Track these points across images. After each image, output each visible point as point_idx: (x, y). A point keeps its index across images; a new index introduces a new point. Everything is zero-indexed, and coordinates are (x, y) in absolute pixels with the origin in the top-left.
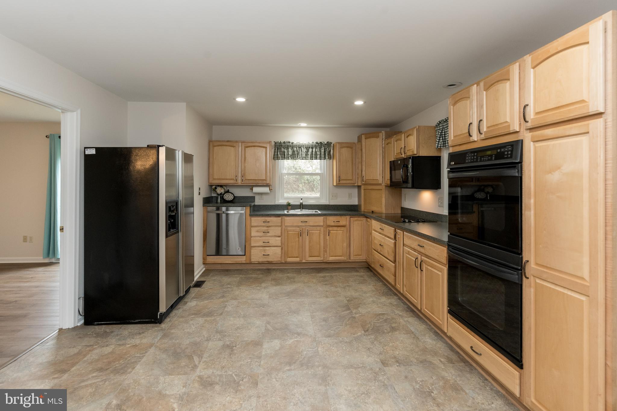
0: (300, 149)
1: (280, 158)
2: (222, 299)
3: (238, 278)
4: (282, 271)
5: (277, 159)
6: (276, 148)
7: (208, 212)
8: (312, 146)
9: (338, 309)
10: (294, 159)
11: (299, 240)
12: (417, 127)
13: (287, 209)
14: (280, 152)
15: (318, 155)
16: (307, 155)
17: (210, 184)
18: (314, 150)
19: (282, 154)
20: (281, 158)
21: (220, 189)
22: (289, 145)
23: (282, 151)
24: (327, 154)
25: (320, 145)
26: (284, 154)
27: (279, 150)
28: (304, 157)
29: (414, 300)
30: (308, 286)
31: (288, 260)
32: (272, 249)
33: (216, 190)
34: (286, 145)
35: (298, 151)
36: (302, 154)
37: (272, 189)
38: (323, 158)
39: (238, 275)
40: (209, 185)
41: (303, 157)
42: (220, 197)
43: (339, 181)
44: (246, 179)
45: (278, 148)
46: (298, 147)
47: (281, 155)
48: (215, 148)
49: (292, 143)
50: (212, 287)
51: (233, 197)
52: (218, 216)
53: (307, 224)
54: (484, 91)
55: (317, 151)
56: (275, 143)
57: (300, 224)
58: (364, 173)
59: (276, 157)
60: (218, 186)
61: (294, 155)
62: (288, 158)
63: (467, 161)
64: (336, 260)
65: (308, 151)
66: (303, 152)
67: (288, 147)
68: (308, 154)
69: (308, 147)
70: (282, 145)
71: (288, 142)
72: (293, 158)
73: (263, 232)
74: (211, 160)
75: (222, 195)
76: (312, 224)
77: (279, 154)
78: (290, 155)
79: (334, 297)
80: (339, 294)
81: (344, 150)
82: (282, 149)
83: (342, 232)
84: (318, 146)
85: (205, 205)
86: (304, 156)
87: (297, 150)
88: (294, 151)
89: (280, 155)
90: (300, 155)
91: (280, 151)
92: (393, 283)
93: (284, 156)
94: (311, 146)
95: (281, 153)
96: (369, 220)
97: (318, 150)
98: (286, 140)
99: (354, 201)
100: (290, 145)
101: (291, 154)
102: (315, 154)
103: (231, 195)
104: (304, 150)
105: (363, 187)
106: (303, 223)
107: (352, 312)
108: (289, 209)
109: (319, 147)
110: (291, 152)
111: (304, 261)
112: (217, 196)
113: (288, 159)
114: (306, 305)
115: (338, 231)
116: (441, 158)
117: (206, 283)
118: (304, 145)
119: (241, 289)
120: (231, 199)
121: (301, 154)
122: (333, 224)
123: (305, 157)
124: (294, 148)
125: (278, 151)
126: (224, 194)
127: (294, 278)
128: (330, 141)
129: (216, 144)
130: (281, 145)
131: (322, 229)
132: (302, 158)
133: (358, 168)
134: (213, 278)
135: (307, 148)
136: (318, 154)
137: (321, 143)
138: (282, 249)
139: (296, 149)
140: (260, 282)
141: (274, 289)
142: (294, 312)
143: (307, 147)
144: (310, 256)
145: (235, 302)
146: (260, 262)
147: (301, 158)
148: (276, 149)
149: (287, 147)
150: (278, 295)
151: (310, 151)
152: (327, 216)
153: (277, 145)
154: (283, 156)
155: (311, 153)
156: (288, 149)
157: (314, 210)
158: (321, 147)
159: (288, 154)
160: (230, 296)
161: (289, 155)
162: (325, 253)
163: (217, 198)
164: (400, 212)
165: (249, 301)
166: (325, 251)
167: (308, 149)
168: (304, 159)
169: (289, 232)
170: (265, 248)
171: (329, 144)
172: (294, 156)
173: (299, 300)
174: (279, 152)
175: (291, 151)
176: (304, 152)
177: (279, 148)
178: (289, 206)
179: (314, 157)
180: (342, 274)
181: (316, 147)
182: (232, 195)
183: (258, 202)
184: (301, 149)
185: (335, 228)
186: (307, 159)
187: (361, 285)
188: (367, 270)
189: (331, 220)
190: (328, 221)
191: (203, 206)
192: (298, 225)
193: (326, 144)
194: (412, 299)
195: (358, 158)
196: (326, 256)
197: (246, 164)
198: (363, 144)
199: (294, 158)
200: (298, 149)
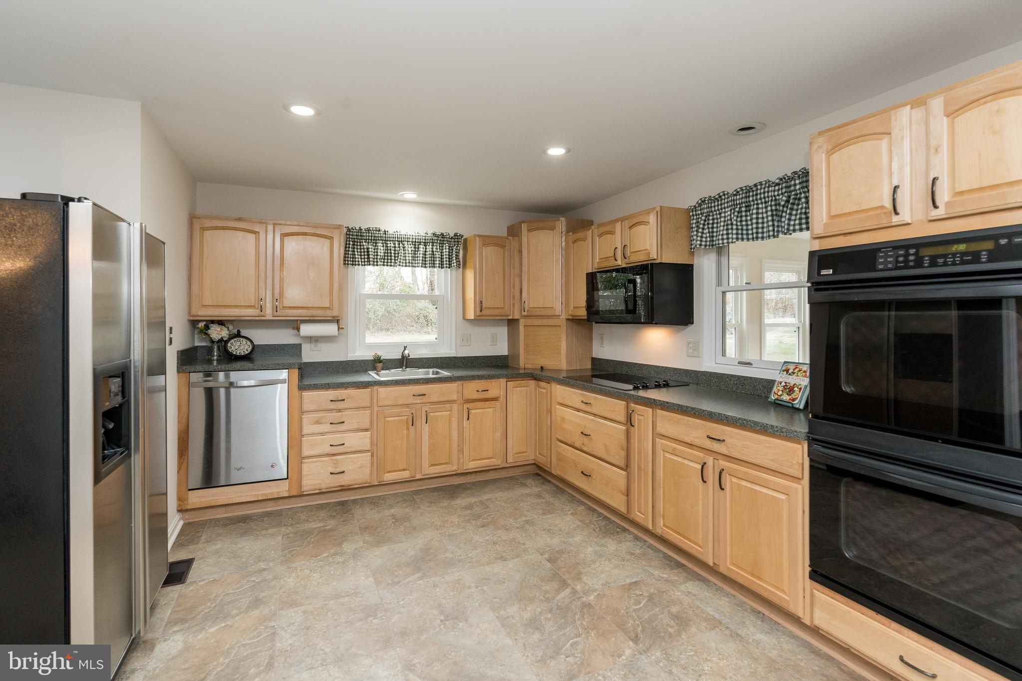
0: (401, 245)
1: (359, 261)
2: (256, 613)
3: (280, 538)
4: (373, 502)
5: (353, 265)
6: (350, 241)
7: (189, 385)
8: (425, 239)
9: (544, 588)
10: (387, 265)
11: (408, 434)
12: (658, 209)
13: (374, 369)
14: (359, 250)
15: (438, 259)
16: (414, 257)
17: (192, 318)
18: (429, 248)
19: (363, 254)
20: (360, 263)
21: (219, 329)
22: (378, 237)
23: (364, 249)
24: (454, 258)
25: (440, 239)
26: (368, 255)
27: (357, 245)
28: (409, 263)
29: (693, 547)
30: (449, 536)
31: (385, 479)
32: (350, 458)
33: (209, 331)
34: (372, 236)
35: (396, 249)
36: (406, 256)
37: (343, 328)
38: (446, 264)
39: (275, 530)
40: (188, 320)
41: (407, 261)
42: (219, 347)
43: (481, 311)
44: (283, 307)
45: (354, 241)
46: (398, 241)
47: (361, 255)
48: (207, 234)
49: (385, 231)
50: (216, 577)
51: (251, 348)
52: (210, 394)
53: (425, 399)
54: (945, 116)
55: (434, 250)
56: (349, 230)
57: (411, 400)
58: (524, 294)
59: (349, 260)
60: (213, 322)
61: (388, 256)
62: (377, 262)
63: (881, 267)
64: (483, 467)
65: (417, 249)
66: (408, 251)
67: (376, 240)
68: (417, 257)
69: (418, 242)
70: (364, 236)
71: (376, 230)
72: (385, 264)
73: (331, 423)
74: (196, 260)
75: (223, 343)
76: (435, 400)
77: (356, 253)
78: (381, 256)
79: (517, 557)
80: (523, 547)
81: (489, 251)
82: (364, 244)
83: (493, 411)
84: (438, 240)
85: (184, 367)
86: (409, 260)
87: (395, 247)
88: (389, 248)
89: (358, 255)
90: (402, 258)
91: (359, 247)
92: (623, 509)
93: (369, 258)
94: (423, 241)
95: (361, 252)
96: (543, 384)
97: (437, 249)
98: (373, 225)
99: (502, 349)
100: (381, 237)
101: (382, 254)
102: (432, 257)
103: (244, 343)
104: (409, 248)
105: (522, 322)
106: (417, 397)
107: (574, 592)
108: (378, 369)
109: (440, 244)
110: (382, 251)
111: (418, 476)
112: (209, 345)
113: (377, 265)
114: (472, 590)
115: (485, 410)
116: (694, 267)
117: (195, 565)
118: (409, 237)
119: (296, 568)
120: (247, 352)
121: (402, 255)
122: (476, 396)
123: (411, 262)
124: (388, 242)
125: (354, 248)
126: (227, 342)
127: (408, 519)
128: (460, 232)
129: (208, 223)
130: (360, 236)
131: (455, 407)
132: (406, 263)
133: (514, 287)
134: (214, 548)
135: (416, 244)
136: (437, 256)
137: (442, 234)
138: (372, 456)
139: (392, 245)
140: (336, 540)
141: (377, 556)
142: (457, 618)
143: (415, 242)
144: (432, 465)
145: (294, 615)
146: (323, 490)
147: (403, 263)
148: (351, 243)
149: (374, 240)
150: (396, 573)
151: (421, 249)
152: (465, 380)
153: (352, 235)
154: (364, 258)
155: (423, 254)
156: (376, 243)
157: (431, 370)
158: (442, 244)
159: (377, 255)
160: (275, 596)
161: (379, 257)
162: (461, 456)
163: (210, 350)
164: (589, 366)
165: (332, 602)
166: (461, 451)
167: (417, 246)
168: (409, 266)
169: (388, 419)
170: (334, 458)
171: (457, 237)
172: (390, 259)
173: (448, 578)
174: (357, 249)
175: (382, 248)
176: (410, 252)
177: (357, 242)
178: (377, 363)
179: (429, 262)
180: (500, 494)
181: (433, 243)
182: (249, 343)
183: (310, 355)
184: (404, 245)
185: (481, 404)
186: (414, 266)
187: (550, 516)
188: (538, 480)
189: (472, 389)
190: (465, 392)
191: (178, 372)
192: (408, 402)
193: (452, 238)
194: (686, 543)
195: (514, 267)
196: (461, 460)
197: (284, 273)
198: (524, 239)
199: (389, 264)
200: (397, 245)
